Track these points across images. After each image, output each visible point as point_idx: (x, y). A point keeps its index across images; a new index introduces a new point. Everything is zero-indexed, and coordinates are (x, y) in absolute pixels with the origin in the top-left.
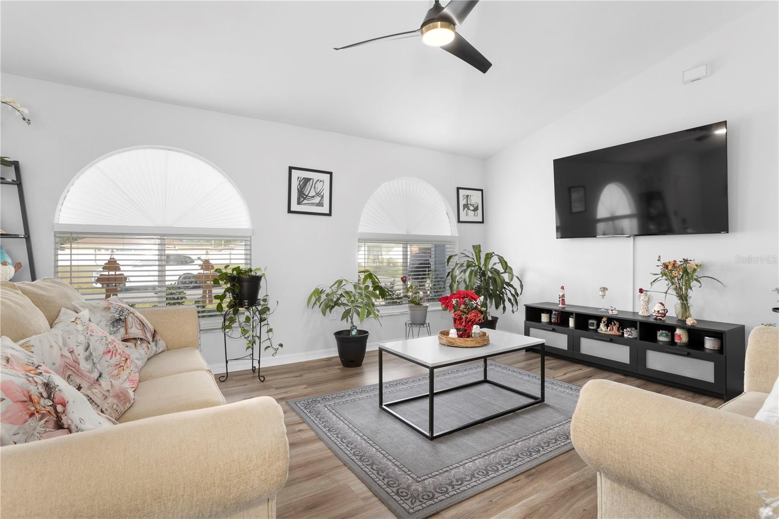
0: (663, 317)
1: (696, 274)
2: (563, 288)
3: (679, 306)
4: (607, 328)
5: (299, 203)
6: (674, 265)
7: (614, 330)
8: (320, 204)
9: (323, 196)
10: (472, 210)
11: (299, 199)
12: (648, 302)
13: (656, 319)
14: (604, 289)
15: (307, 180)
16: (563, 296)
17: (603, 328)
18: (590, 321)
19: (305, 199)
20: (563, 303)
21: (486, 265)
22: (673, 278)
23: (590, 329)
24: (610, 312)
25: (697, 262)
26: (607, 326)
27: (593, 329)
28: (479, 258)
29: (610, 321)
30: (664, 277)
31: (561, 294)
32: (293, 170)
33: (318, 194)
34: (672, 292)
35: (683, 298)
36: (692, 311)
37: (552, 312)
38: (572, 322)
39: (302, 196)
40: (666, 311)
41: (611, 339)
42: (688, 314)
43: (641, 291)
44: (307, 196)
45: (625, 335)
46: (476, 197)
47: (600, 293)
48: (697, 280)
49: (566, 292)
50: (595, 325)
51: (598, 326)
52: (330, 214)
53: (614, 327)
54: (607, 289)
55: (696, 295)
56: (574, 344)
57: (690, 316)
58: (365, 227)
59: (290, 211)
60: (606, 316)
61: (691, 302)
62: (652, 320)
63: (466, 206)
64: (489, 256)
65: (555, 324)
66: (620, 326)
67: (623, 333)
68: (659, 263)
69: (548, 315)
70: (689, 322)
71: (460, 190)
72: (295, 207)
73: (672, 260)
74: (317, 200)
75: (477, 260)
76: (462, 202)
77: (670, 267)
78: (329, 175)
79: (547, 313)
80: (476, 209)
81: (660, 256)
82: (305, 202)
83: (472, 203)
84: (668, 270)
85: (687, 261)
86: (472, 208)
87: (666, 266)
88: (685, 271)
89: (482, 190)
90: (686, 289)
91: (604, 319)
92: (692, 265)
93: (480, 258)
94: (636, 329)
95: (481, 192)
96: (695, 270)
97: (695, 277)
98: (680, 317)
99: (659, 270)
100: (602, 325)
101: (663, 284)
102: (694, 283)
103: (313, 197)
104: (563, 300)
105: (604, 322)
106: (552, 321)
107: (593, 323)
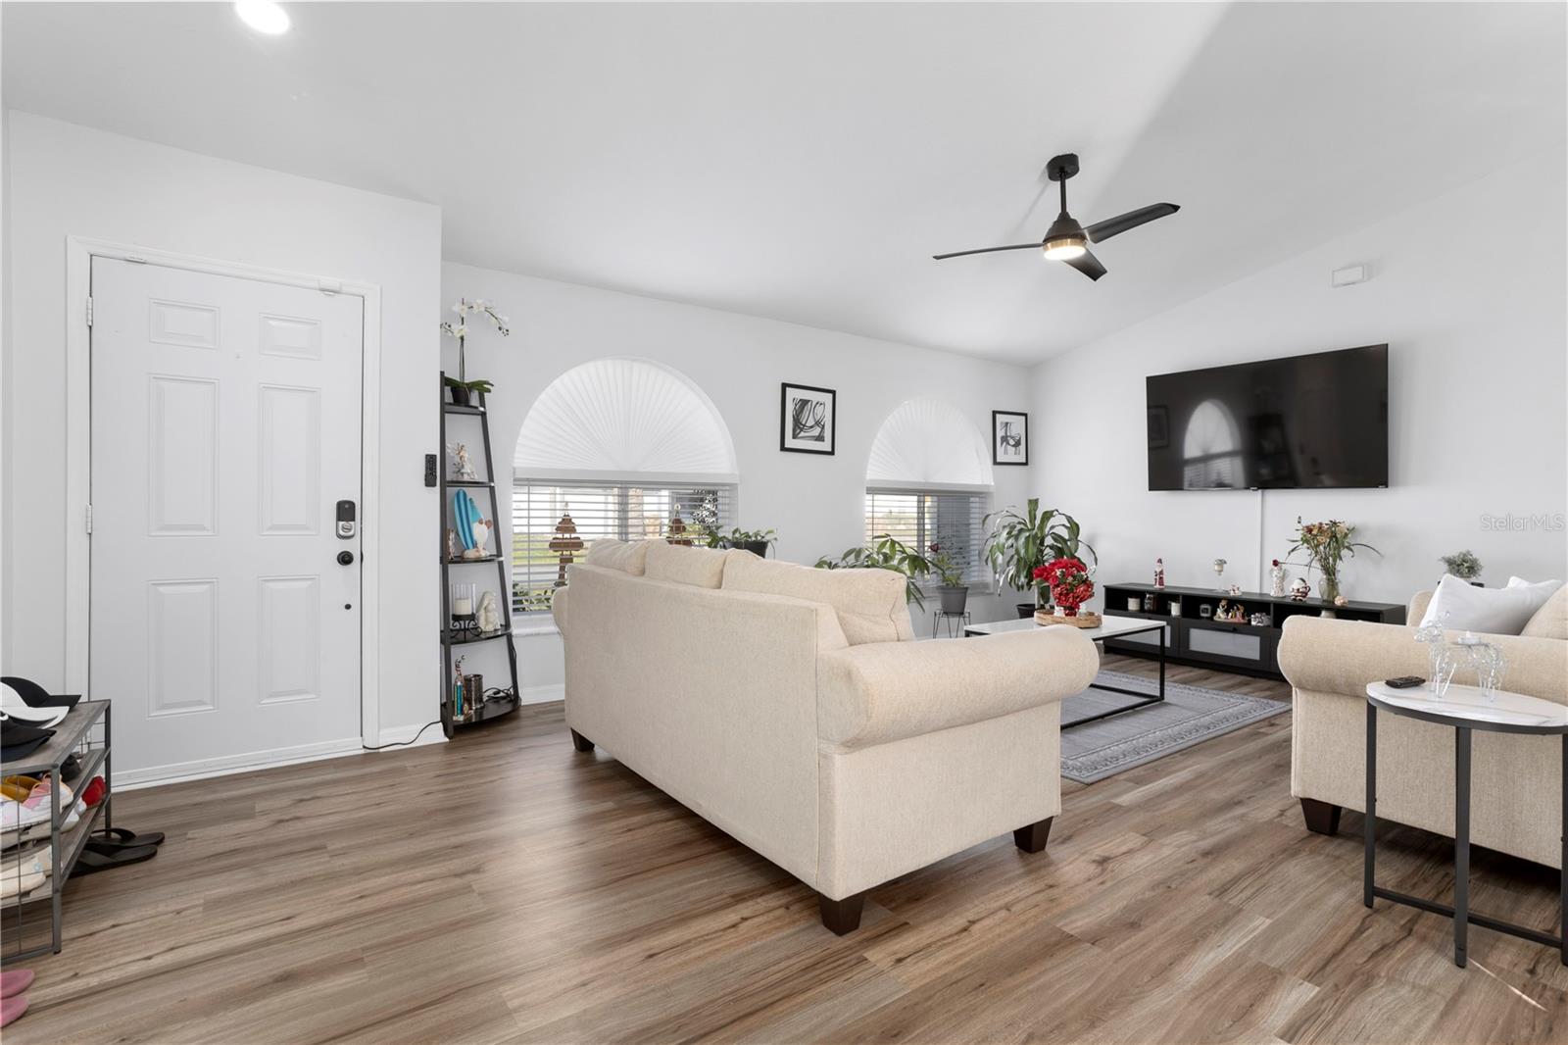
0: (1304, 597)
1: (1348, 540)
2: (1160, 561)
3: (1324, 583)
4: (1228, 615)
5: (795, 437)
6: (1320, 528)
7: (1236, 617)
8: (820, 438)
9: (823, 426)
10: (1013, 446)
11: (794, 430)
12: (1283, 578)
13: (1294, 599)
14: (1222, 563)
15: (804, 403)
16: (1161, 572)
17: (1220, 615)
18: (1203, 606)
19: (801, 430)
20: (1161, 583)
21: (1042, 527)
22: (1317, 546)
23: (1203, 617)
24: (1232, 593)
25: (1347, 525)
26: (1227, 611)
27: (1207, 618)
28: (1033, 518)
29: (1232, 603)
30: (1305, 545)
31: (1158, 570)
32: (787, 389)
33: (818, 423)
34: (1316, 564)
35: (1330, 572)
36: (1341, 588)
37: (1145, 596)
38: (1175, 609)
39: (798, 425)
40: (1308, 589)
41: (1233, 629)
42: (1335, 593)
43: (1276, 563)
44: (804, 426)
45: (1253, 623)
46: (1017, 426)
47: (1216, 568)
48: (1348, 548)
49: (1165, 567)
50: (1210, 611)
51: (1214, 613)
52: (832, 453)
53: (1238, 613)
54: (1225, 562)
55: (1346, 568)
56: (1181, 638)
57: (1338, 594)
58: (875, 473)
59: (783, 448)
60: (1225, 599)
61: (1339, 577)
62: (1289, 600)
63: (1005, 439)
64: (1047, 515)
65: (1149, 611)
66: (1245, 611)
67: (1250, 621)
68: (1300, 527)
69: (1138, 600)
70: (1338, 602)
71: (998, 416)
72: (790, 443)
73: (1316, 523)
74: (816, 432)
75: (1030, 521)
76: (1000, 433)
77: (1314, 532)
78: (831, 395)
79: (1136, 597)
80: (1017, 444)
81: (1300, 518)
82: (802, 434)
83: (1013, 434)
84: (1311, 535)
85: (1335, 523)
86: (1012, 442)
87: (1309, 530)
88: (1334, 536)
89: (1026, 415)
90: (1335, 561)
91: (1223, 603)
92: (1343, 527)
93: (1035, 518)
94: (1268, 614)
95: (1024, 418)
96: (1346, 535)
97: (1346, 544)
98: (1325, 597)
99: (1299, 536)
100: (1219, 611)
101: (1304, 553)
102: (1344, 552)
103: (812, 427)
104: (1161, 578)
105: (1223, 607)
106: (1146, 607)
107: (1207, 609)
